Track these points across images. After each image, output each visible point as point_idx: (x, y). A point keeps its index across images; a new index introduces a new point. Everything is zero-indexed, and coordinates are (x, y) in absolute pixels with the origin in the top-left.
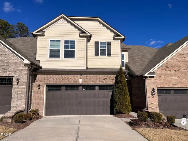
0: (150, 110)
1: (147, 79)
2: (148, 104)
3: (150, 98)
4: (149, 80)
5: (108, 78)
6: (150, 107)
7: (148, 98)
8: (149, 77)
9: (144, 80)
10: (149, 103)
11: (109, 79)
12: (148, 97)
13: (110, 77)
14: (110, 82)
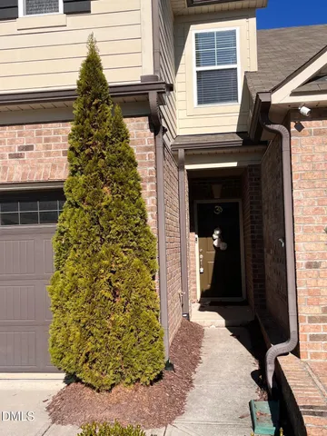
0: (315, 356)
1: (300, 128)
2: (305, 311)
3: (317, 266)
4: (318, 133)
5: (39, 147)
6: (313, 338)
7: (301, 269)
8: (305, 110)
9: (279, 135)
10: (310, 304)
11: (48, 147)
12: (301, 261)
13: (56, 140)
14: (54, 167)
